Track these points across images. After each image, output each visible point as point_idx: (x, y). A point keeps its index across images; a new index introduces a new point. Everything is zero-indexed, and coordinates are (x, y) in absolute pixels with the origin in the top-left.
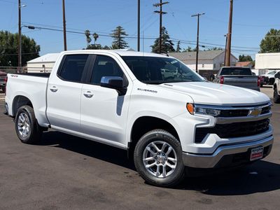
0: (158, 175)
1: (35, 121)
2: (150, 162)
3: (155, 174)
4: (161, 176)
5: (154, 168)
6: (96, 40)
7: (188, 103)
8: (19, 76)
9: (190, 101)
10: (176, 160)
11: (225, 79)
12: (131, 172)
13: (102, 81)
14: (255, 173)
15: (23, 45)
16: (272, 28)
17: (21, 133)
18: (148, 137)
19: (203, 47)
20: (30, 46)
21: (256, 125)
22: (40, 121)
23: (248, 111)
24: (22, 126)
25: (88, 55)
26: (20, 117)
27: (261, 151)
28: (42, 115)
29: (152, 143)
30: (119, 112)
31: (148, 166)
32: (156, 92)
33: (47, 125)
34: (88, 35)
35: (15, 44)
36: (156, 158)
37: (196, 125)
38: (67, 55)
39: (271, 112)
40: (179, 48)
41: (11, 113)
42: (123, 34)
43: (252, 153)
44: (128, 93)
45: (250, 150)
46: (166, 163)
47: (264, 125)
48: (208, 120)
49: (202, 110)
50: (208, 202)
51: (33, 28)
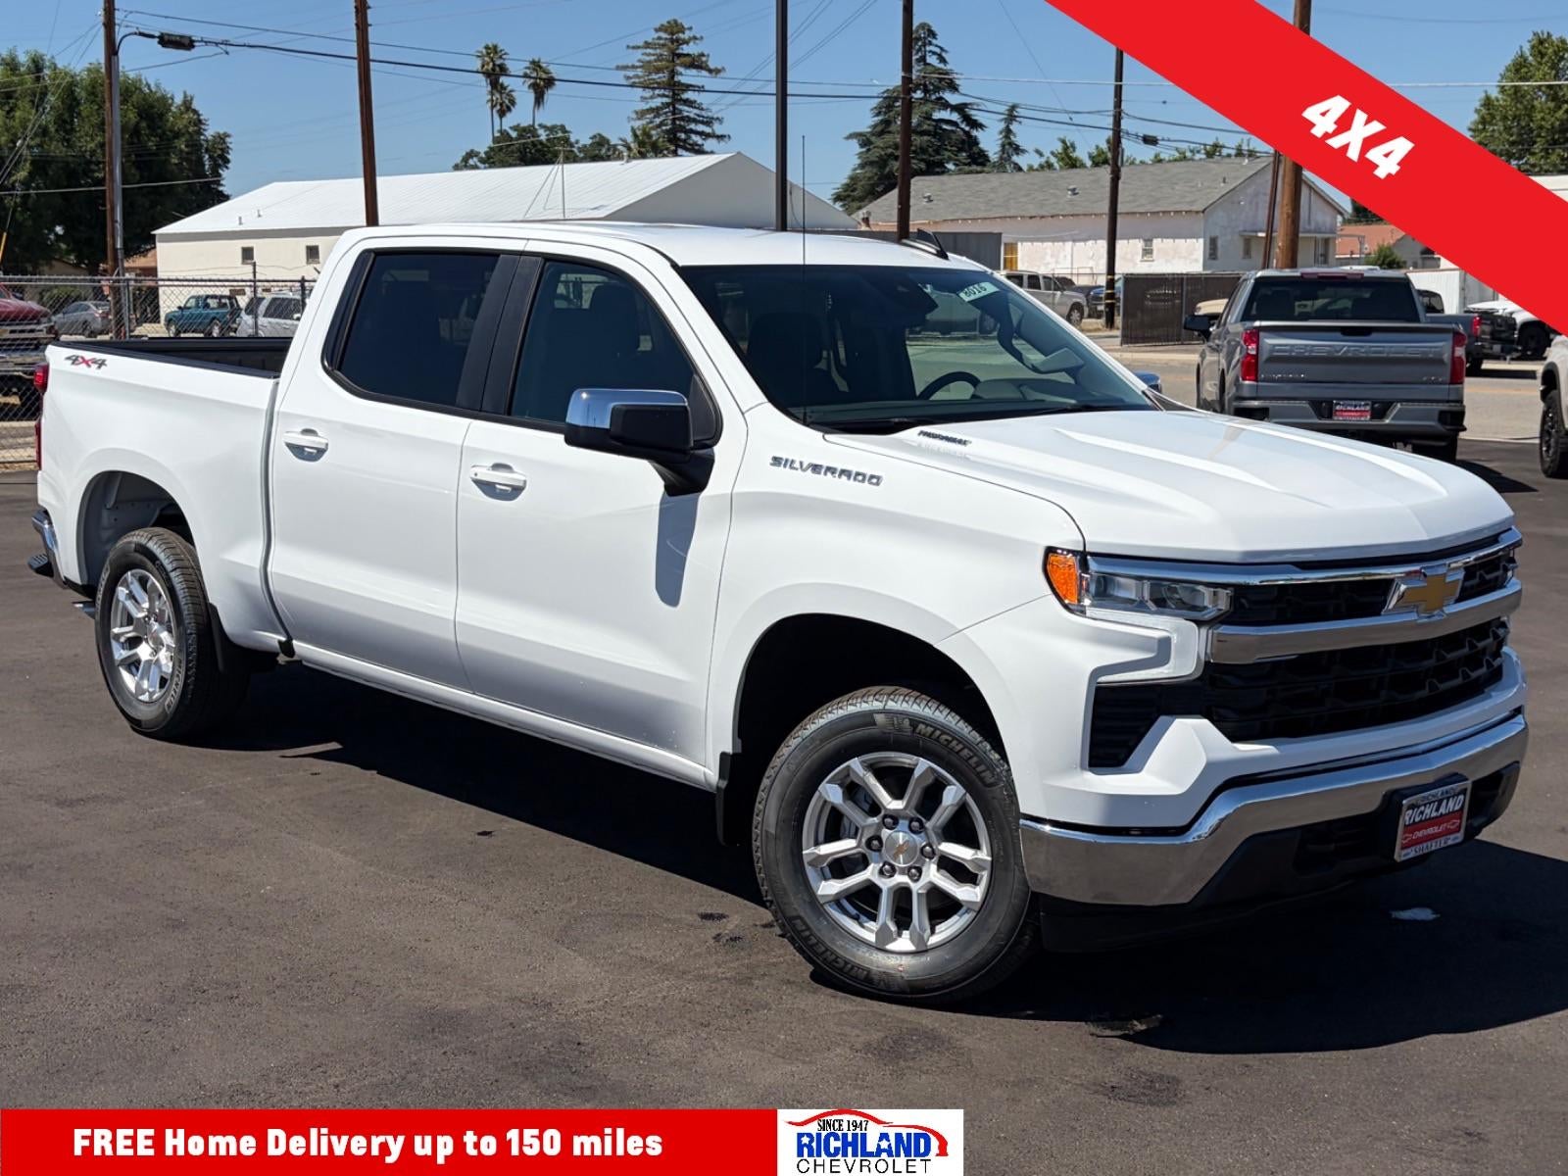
0: (884, 936)
1: (208, 616)
2: (841, 867)
3: (868, 932)
4: (904, 943)
5: (864, 900)
6: (539, 100)
7: (1050, 551)
8: (111, 359)
9: (1066, 538)
10: (984, 855)
11: (1270, 341)
12: (740, 914)
13: (575, 416)
14: (1424, 914)
15: (132, 134)
16: (1542, 28)
17: (129, 680)
18: (834, 728)
19: (1150, 140)
20: (168, 138)
21: (1431, 662)
22: (232, 619)
23: (1386, 585)
24: (134, 642)
25: (492, 255)
26: (122, 592)
27: (1453, 805)
28: (244, 589)
29: (855, 764)
30: (669, 586)
31: (830, 888)
32: (876, 480)
33: (274, 639)
34: (495, 74)
35: (83, 127)
36: (875, 843)
37: (1097, 672)
38: (380, 253)
39: (1514, 585)
40: (1010, 147)
41: (69, 564)
42: (697, 63)
43: (1407, 817)
44: (719, 483)
45: (1393, 801)
46: (933, 874)
47: (1474, 661)
48: (1164, 644)
49: (1128, 589)
50: (1160, 1092)
51: (184, 43)
